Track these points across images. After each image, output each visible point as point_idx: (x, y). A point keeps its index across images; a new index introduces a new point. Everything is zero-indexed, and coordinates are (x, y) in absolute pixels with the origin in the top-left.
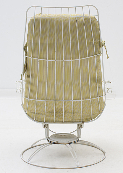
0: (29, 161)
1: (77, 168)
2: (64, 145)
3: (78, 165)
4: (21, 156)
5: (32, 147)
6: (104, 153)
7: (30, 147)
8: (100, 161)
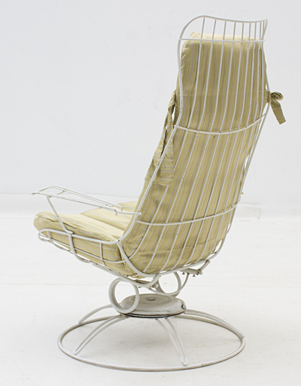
0: (78, 353)
1: (184, 369)
2: (154, 319)
3: (185, 363)
4: (59, 343)
5: (81, 325)
6: (241, 339)
7: (77, 323)
8: (232, 355)
